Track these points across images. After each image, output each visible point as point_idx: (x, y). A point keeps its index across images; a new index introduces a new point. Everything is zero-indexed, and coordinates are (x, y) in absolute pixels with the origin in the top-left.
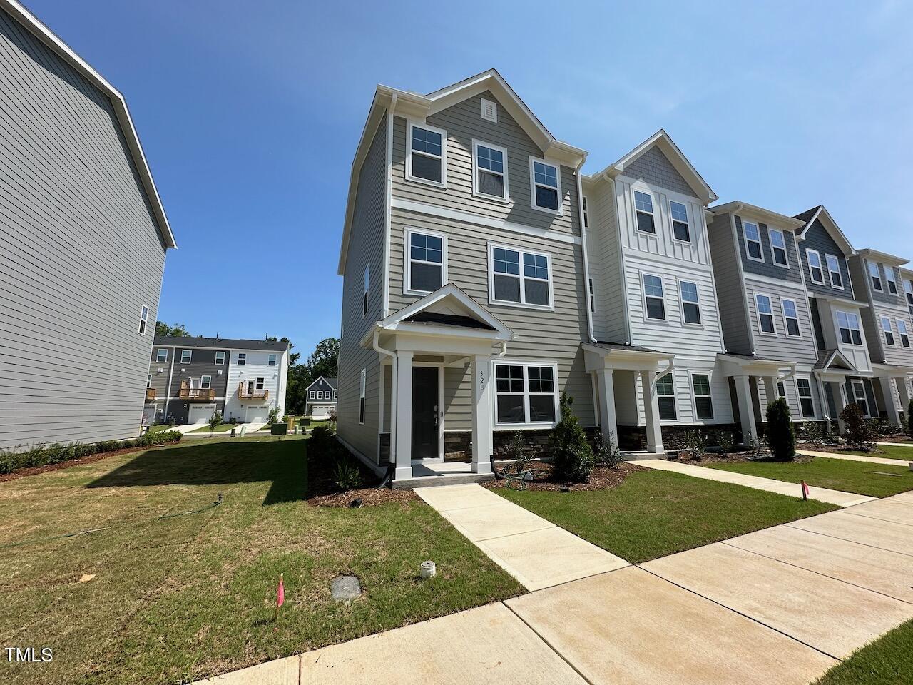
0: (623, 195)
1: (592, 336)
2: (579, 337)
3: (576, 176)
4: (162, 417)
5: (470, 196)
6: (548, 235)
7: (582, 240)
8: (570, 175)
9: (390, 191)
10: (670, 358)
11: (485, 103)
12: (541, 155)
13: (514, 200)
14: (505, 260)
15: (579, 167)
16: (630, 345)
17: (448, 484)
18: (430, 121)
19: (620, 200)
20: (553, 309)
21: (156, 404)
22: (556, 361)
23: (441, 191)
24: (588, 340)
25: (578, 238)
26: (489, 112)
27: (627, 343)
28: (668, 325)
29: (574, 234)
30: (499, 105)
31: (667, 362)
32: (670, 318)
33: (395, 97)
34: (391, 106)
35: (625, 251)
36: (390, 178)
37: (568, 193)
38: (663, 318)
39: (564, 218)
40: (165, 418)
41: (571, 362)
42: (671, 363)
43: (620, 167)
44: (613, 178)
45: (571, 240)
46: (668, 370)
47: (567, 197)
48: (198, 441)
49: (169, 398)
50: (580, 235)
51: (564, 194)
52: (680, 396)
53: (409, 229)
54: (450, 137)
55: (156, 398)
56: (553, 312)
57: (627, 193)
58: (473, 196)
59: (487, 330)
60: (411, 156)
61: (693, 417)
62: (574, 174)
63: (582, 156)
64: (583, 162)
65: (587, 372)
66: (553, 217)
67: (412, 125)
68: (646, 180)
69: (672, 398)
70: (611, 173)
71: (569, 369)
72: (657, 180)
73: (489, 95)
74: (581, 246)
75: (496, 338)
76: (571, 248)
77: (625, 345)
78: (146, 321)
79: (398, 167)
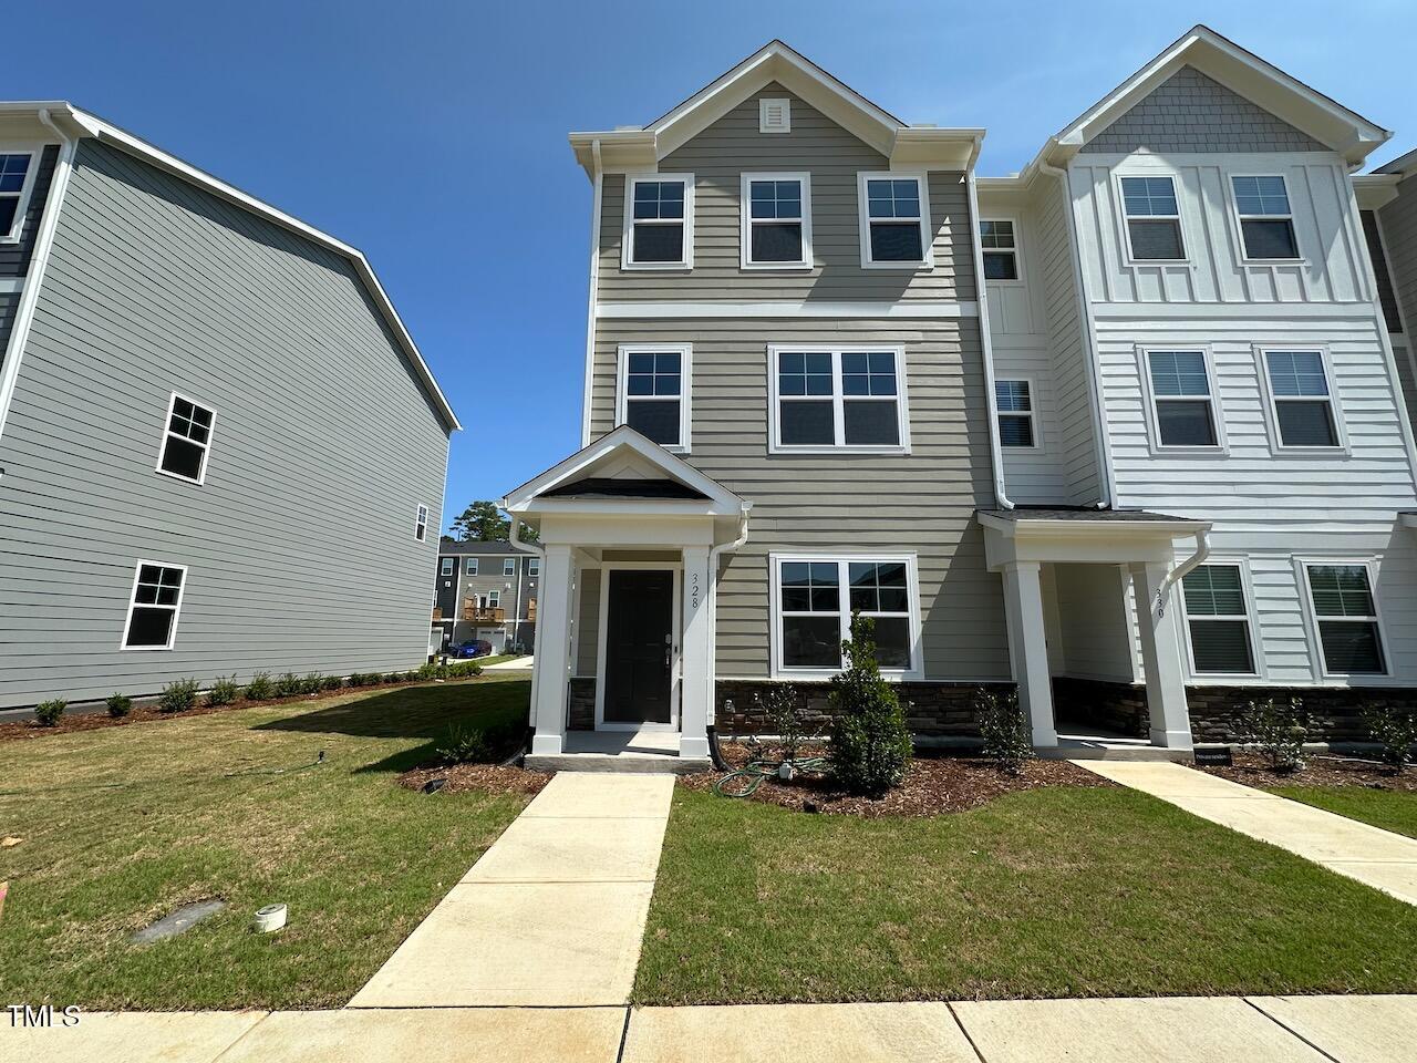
0: (1089, 195)
1: (1002, 496)
2: (971, 500)
3: (966, 185)
4: (512, 645)
5: (735, 273)
6: (897, 310)
7: (978, 309)
8: (949, 188)
9: (594, 293)
10: (1200, 530)
11: (766, 105)
12: (883, 163)
13: (823, 260)
14: (803, 372)
15: (971, 165)
16: (1109, 508)
17: (621, 771)
18: (664, 166)
19: (1081, 208)
20: (909, 451)
21: (505, 629)
22: (915, 549)
23: (683, 275)
24: (994, 506)
25: (970, 305)
26: (775, 118)
27: (1101, 505)
28: (1226, 457)
29: (959, 298)
30: (795, 100)
31: (1192, 542)
32: (1232, 441)
33: (596, 145)
34: (596, 160)
35: (1093, 311)
36: (595, 272)
37: (947, 221)
38: (1211, 439)
39: (936, 272)
40: (515, 645)
41: (952, 551)
42: (1201, 541)
43: (1076, 137)
44: (1063, 165)
45: (955, 310)
46: (1194, 558)
47: (946, 230)
48: (504, 677)
49: (518, 621)
50: (975, 298)
51: (936, 226)
52: (1263, 619)
53: (626, 348)
54: (700, 182)
55: (505, 621)
56: (907, 456)
57: (1101, 189)
58: (741, 271)
59: (689, 501)
60: (632, 231)
61: (1311, 668)
62: (962, 180)
63: (972, 140)
64: (976, 153)
65: (989, 570)
66: (911, 274)
67: (633, 182)
68: (1156, 148)
69: (1241, 622)
70: (1057, 158)
71: (947, 564)
72: (1191, 139)
73: (775, 90)
74: (978, 319)
75: (710, 513)
76: (955, 326)
77: (1096, 509)
78: (425, 525)
79: (610, 253)
